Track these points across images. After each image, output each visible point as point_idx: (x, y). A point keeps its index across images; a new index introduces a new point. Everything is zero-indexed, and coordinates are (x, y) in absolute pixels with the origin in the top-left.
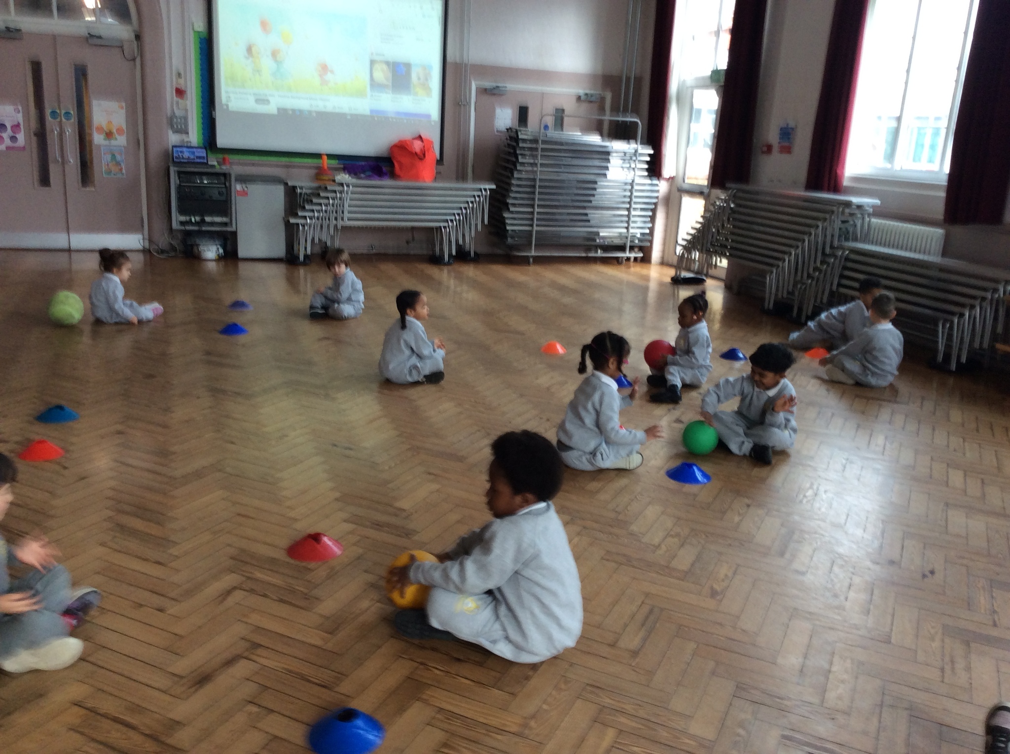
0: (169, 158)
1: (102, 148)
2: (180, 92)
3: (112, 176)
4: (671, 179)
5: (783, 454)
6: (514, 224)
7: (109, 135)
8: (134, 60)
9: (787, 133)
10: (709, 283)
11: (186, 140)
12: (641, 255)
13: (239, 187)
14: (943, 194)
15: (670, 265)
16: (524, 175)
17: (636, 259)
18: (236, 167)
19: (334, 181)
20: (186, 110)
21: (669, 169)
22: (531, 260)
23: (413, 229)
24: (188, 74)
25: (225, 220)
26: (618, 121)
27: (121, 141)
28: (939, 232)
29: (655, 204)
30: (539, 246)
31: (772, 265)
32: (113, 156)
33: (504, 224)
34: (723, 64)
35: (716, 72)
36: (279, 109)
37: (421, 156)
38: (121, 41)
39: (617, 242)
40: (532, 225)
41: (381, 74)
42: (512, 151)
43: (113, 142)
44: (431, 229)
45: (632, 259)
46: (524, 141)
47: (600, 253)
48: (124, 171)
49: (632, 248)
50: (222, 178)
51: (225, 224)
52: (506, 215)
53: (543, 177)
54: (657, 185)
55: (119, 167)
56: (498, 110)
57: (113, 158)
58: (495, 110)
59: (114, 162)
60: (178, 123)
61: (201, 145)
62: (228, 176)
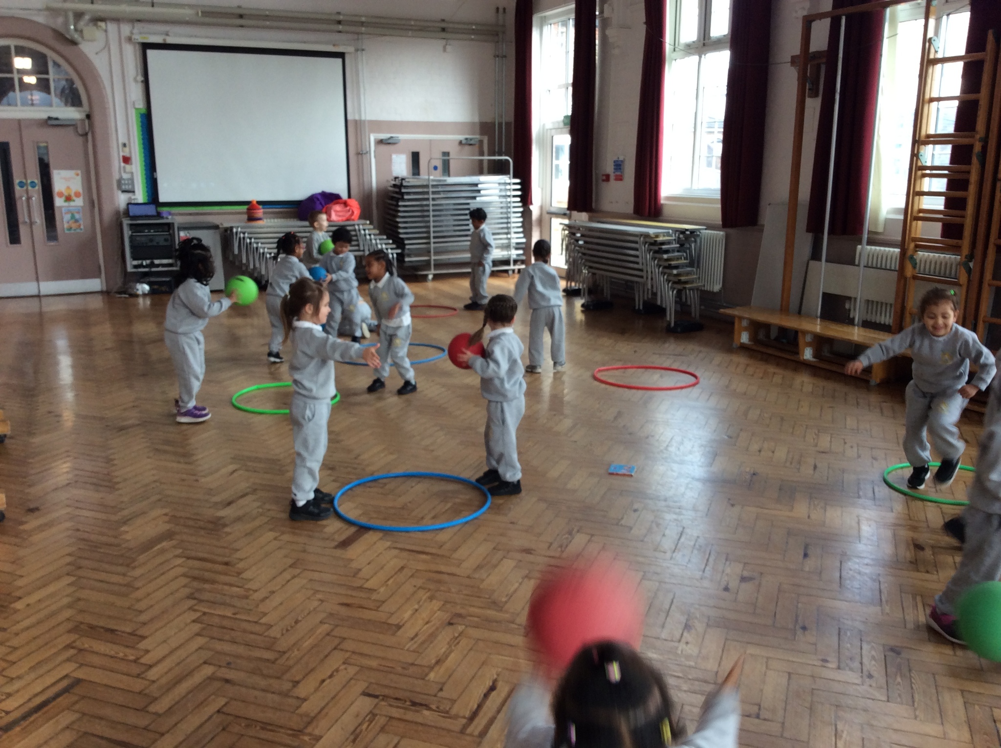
1: (63, 208)
2: (126, 160)
3: (72, 231)
4: (541, 204)
7: (68, 199)
8: (86, 134)
9: (618, 165)
11: (134, 198)
13: (182, 234)
18: (177, 217)
20: (132, 173)
22: (430, 278)
24: (132, 145)
26: (495, 160)
27: (79, 202)
28: (722, 234)
30: (436, 266)
32: (72, 214)
34: (570, 113)
35: (566, 117)
38: (75, 120)
39: (503, 258)
43: (72, 204)
48: (82, 227)
50: (166, 228)
55: (78, 224)
56: (394, 156)
57: (73, 217)
58: (391, 156)
59: (73, 221)
60: (125, 184)
61: (146, 202)
62: (171, 225)
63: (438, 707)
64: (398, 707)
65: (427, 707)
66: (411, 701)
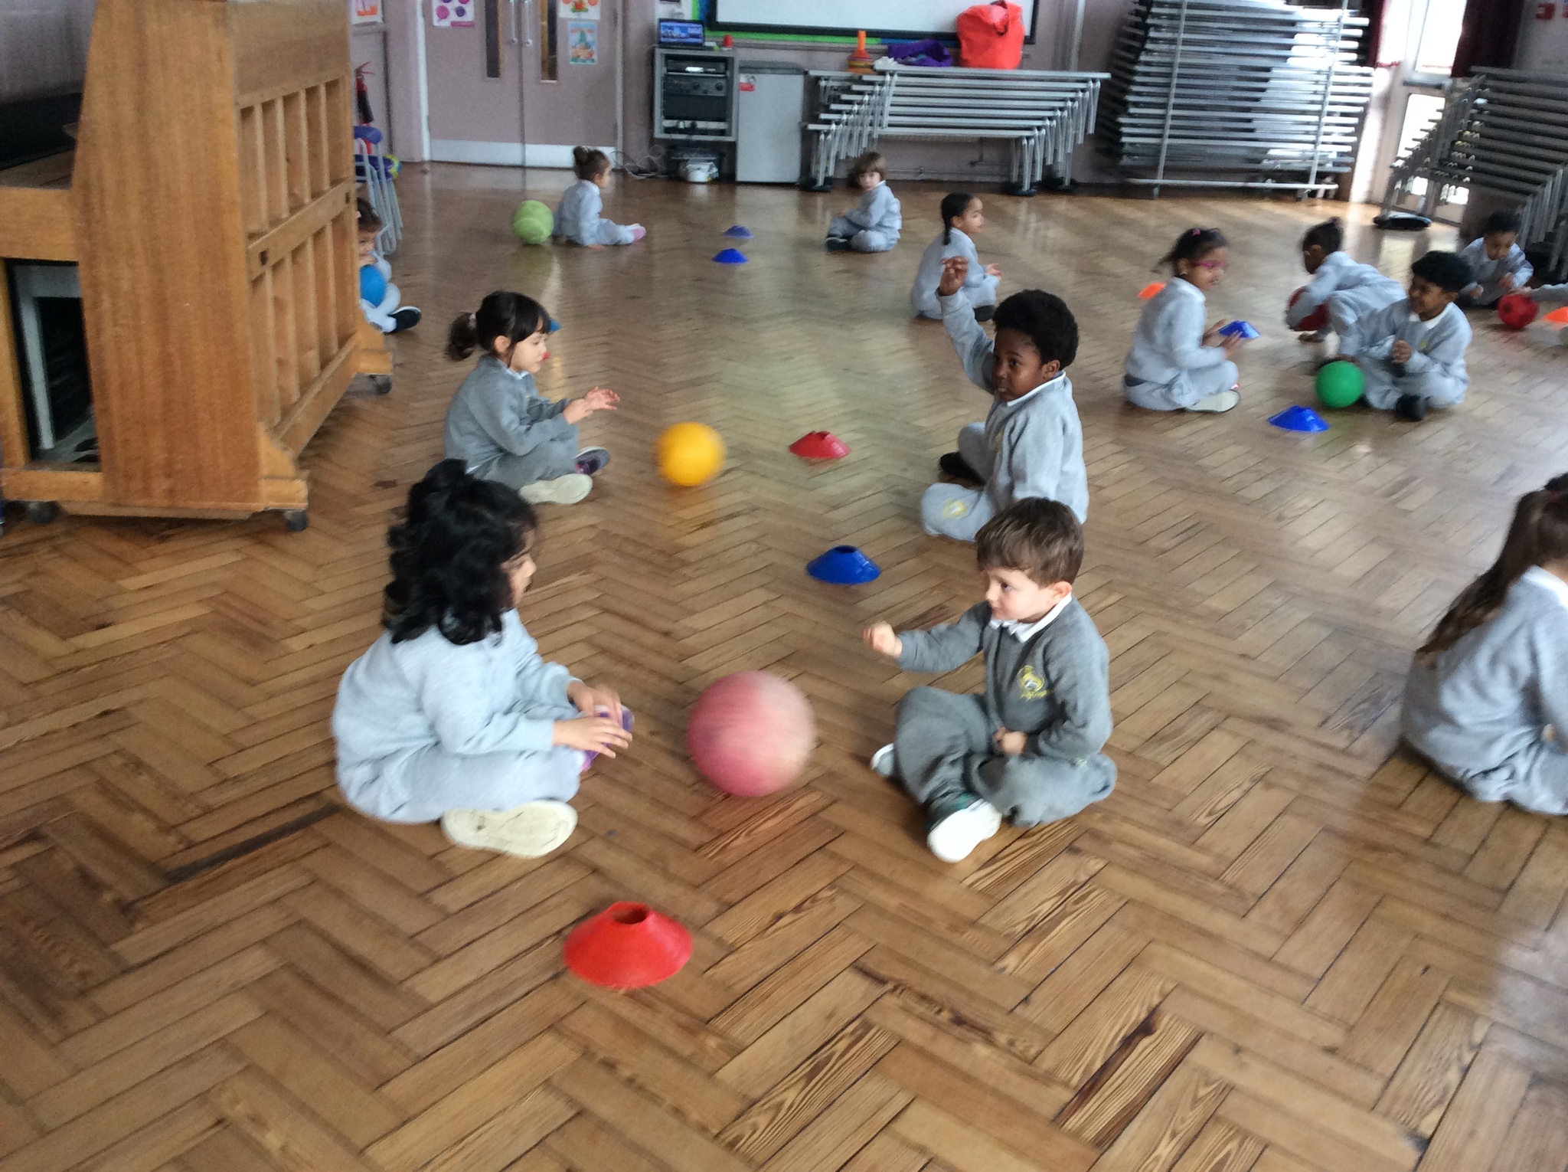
0: (655, 39)
1: (569, 23)
3: (580, 64)
4: (1395, 66)
6: (1133, 135)
7: (578, 6)
10: (1436, 229)
11: (677, 10)
12: (1333, 187)
13: (743, 79)
15: (1376, 203)
16: (1155, 58)
17: (1326, 194)
18: (741, 50)
19: (872, 67)
21: (1390, 49)
23: (983, 141)
25: (722, 126)
27: (594, 14)
29: (1366, 106)
30: (1169, 171)
31: (1527, 193)
32: (582, 34)
33: (1119, 134)
37: (1001, 31)
39: (1298, 166)
40: (1161, 137)
43: (583, 15)
44: (1006, 142)
45: (1320, 194)
47: (1270, 184)
48: (595, 57)
49: (1321, 177)
50: (722, 66)
51: (722, 132)
53: (1185, 61)
54: (1368, 75)
55: (589, 50)
57: (583, 37)
59: (583, 44)
61: (696, 18)
62: (730, 62)
63: (1011, 1043)
64: (922, 1018)
65: (986, 1035)
66: (952, 1010)
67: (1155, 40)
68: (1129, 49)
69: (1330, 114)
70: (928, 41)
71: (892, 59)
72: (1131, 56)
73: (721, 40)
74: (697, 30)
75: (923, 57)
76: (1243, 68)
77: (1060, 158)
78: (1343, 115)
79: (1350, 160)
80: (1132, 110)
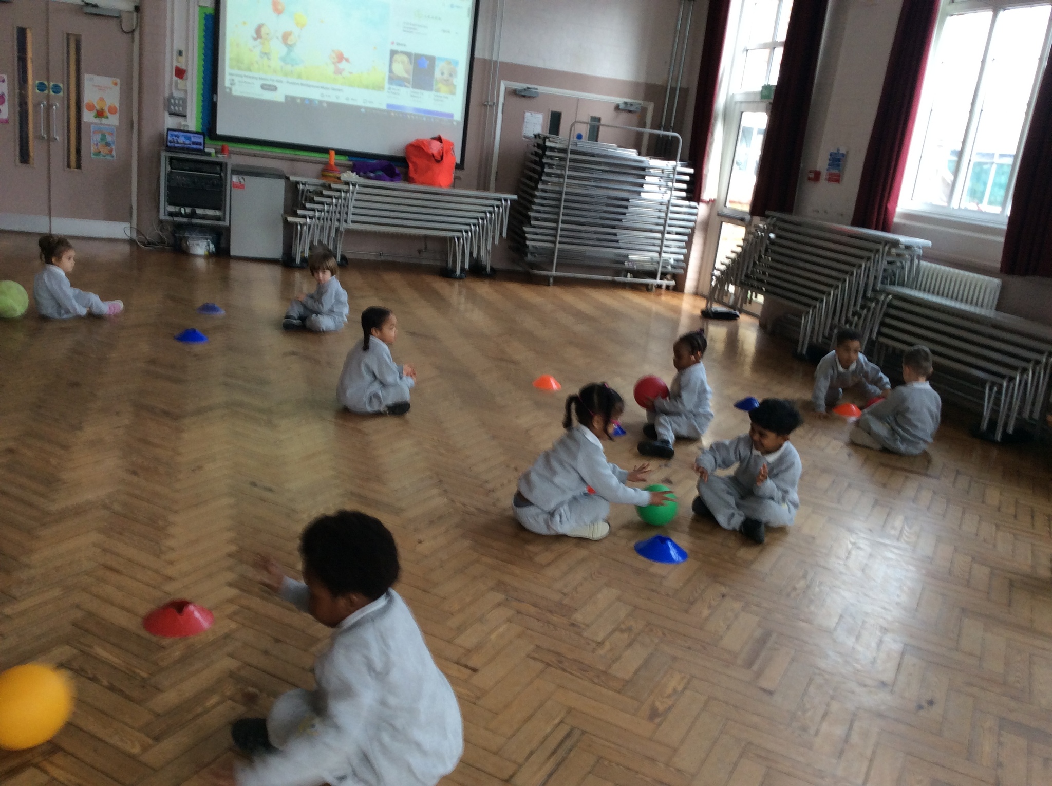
0: (163, 142)
1: (92, 126)
2: (180, 73)
3: (101, 158)
4: (712, 203)
5: (782, 530)
6: (534, 240)
7: (100, 114)
8: (133, 32)
9: (837, 160)
10: (743, 318)
11: (183, 123)
12: (673, 283)
13: (235, 179)
14: (1002, 240)
15: (703, 296)
16: (549, 187)
17: (668, 287)
18: (234, 158)
19: (339, 178)
20: (186, 91)
21: (709, 191)
22: (551, 280)
23: (426, 237)
24: (190, 54)
25: (218, 213)
26: (659, 135)
27: (113, 120)
28: (996, 282)
29: (693, 229)
30: (560, 266)
31: (809, 306)
32: (104, 136)
33: (525, 239)
34: (774, 81)
35: (766, 88)
36: (286, 97)
37: (439, 159)
38: (120, 11)
39: (649, 267)
40: (554, 242)
41: (401, 68)
42: (537, 159)
43: (104, 121)
44: (443, 240)
45: (664, 287)
46: (552, 149)
47: (629, 278)
48: (114, 153)
49: (664, 276)
50: (218, 168)
51: (218, 219)
52: (526, 229)
53: (570, 190)
54: (695, 208)
55: (109, 148)
56: (528, 114)
57: (103, 138)
58: (524, 113)
59: (104, 143)
60: (175, 105)
61: (199, 130)
62: (224, 166)
67: (549, 175)
68: (530, 178)
69: (669, 233)
70: (384, 162)
71: (355, 173)
72: (532, 184)
73: (220, 148)
74: (200, 139)
75: (380, 173)
76: (609, 198)
77: (483, 253)
78: (677, 234)
79: (684, 265)
80: (533, 222)
